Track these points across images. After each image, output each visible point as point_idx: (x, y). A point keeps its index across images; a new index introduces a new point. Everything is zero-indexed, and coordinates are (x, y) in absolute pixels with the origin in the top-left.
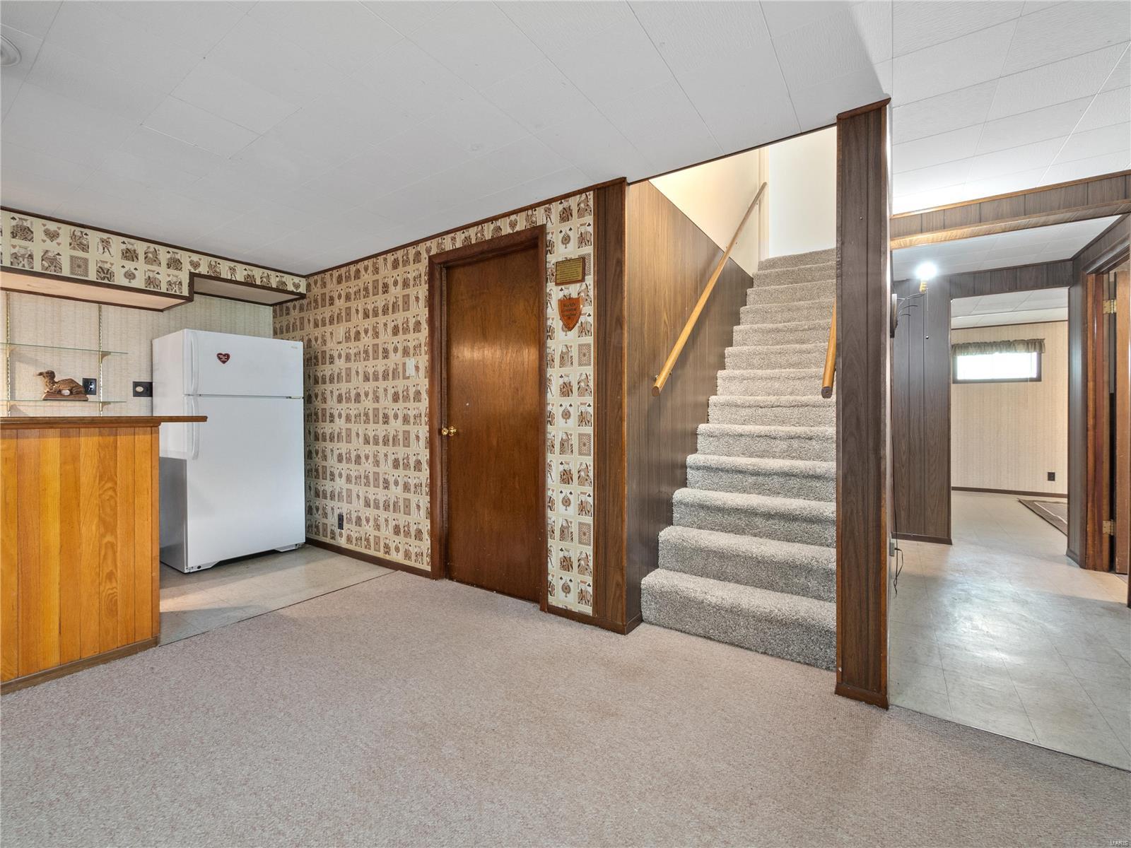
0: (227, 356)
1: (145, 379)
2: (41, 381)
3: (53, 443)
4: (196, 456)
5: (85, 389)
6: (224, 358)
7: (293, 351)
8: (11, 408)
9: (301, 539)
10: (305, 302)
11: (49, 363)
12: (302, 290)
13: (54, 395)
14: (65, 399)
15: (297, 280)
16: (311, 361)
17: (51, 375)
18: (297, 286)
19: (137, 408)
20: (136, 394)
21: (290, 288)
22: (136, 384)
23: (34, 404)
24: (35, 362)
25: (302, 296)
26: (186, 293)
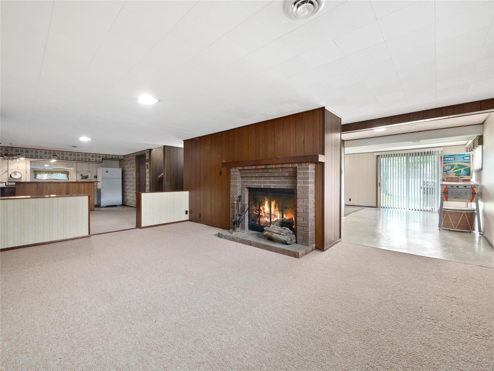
0: (108, 172)
1: (96, 175)
2: (81, 176)
3: (82, 185)
4: (102, 188)
5: (86, 177)
6: (107, 172)
7: (120, 170)
8: (77, 180)
9: (121, 204)
10: (123, 160)
11: (82, 173)
12: (122, 158)
13: (82, 178)
14: (84, 179)
15: (121, 157)
16: (123, 172)
17: (82, 175)
18: (121, 158)
19: (94, 180)
20: (95, 178)
21: (120, 158)
22: (95, 176)
23: (80, 180)
24: (79, 173)
25: (122, 159)
26: (101, 161)
